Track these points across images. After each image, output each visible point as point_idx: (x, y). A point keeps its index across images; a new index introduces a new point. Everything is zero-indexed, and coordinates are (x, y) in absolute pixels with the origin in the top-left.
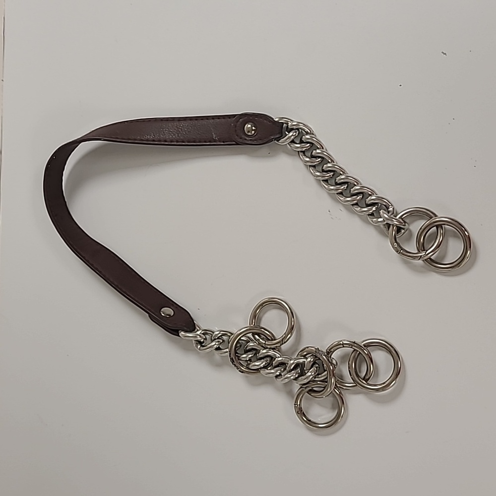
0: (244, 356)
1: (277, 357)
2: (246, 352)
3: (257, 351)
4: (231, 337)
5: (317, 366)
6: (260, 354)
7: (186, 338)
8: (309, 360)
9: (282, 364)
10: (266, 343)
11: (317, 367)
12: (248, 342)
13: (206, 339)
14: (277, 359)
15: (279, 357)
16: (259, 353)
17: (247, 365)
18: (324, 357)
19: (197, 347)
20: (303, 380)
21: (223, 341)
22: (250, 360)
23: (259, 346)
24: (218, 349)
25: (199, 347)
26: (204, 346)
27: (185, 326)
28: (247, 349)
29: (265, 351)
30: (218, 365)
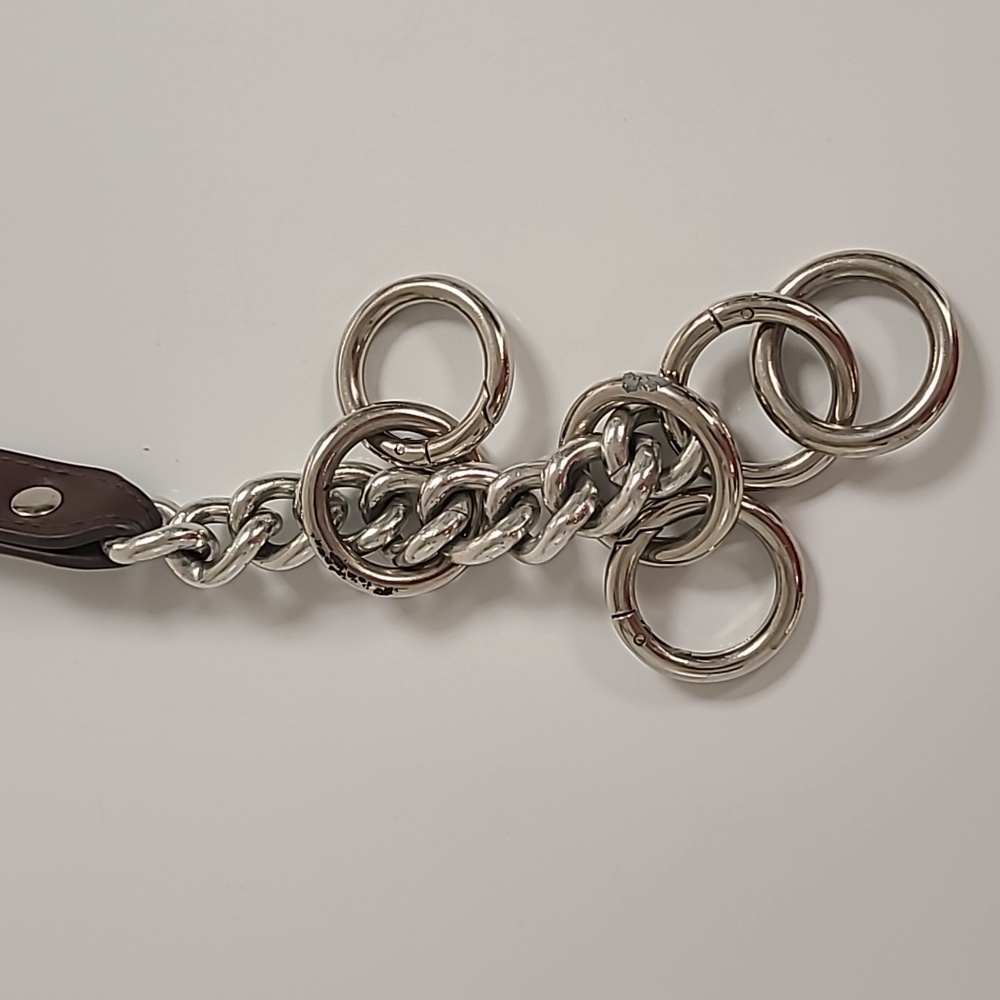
0: (371, 532)
1: (489, 484)
2: (371, 516)
3: (410, 497)
4: (297, 492)
5: (649, 442)
6: (423, 499)
7: (139, 557)
8: (609, 435)
9: (518, 496)
10: (430, 448)
11: (650, 448)
12: (365, 483)
13: (210, 536)
14: (490, 489)
15: (496, 479)
16: (419, 497)
17: (394, 561)
18: (664, 390)
19: (191, 577)
20: (621, 512)
21: (276, 516)
22: (397, 539)
23: (412, 475)
24: (267, 551)
25: (196, 572)
26: (212, 563)
27: (117, 520)
28: (372, 504)
29: (436, 481)
30: (295, 615)
